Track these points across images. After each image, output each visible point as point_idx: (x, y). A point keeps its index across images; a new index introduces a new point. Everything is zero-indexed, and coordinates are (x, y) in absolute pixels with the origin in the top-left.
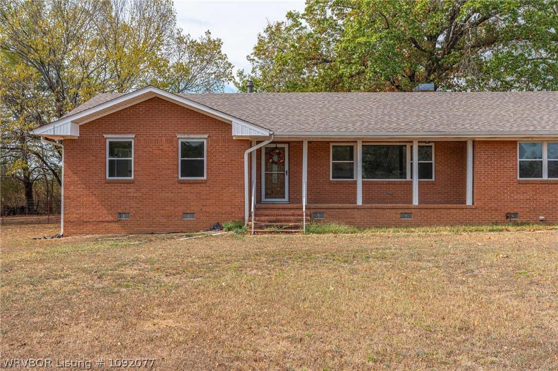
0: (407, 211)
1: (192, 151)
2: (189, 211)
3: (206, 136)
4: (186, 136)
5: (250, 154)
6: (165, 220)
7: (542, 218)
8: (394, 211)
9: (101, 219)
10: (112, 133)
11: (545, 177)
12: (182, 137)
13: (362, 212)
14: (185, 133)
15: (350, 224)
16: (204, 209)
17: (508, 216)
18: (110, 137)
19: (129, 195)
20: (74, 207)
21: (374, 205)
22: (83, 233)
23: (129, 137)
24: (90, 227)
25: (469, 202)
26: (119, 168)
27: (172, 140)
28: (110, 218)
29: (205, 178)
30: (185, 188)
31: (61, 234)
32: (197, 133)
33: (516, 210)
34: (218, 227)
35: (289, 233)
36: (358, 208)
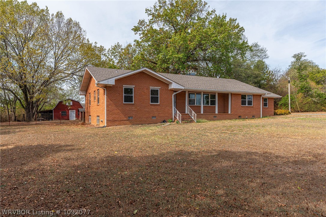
0: (215, 115)
1: (154, 92)
2: (154, 116)
3: (160, 88)
5: (174, 95)
6: (146, 119)
7: (247, 117)
8: (212, 115)
9: (122, 119)
10: (126, 85)
11: (247, 105)
12: (152, 88)
13: (203, 116)
14: (152, 86)
15: (208, 120)
16: (159, 115)
17: (239, 117)
18: (125, 86)
19: (133, 109)
20: (111, 114)
21: (207, 114)
22: (114, 125)
23: (132, 87)
24: (117, 123)
25: (229, 112)
26: (128, 99)
27: (148, 89)
28: (126, 119)
29: (159, 103)
30: (153, 107)
31: (106, 125)
32: (157, 87)
33: (241, 115)
34: (164, 121)
35: (190, 123)
36: (202, 114)
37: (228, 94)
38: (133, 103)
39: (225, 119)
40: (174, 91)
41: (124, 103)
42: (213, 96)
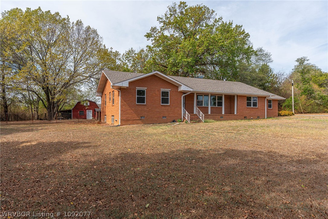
0: (222, 116)
1: (165, 94)
2: (164, 116)
3: (170, 90)
4: (164, 89)
5: (183, 97)
6: (157, 119)
7: (252, 118)
8: (219, 116)
9: (134, 119)
10: (138, 87)
11: (252, 107)
12: (163, 90)
13: (211, 116)
15: (215, 120)
16: (169, 115)
17: (245, 117)
18: (138, 88)
19: (145, 110)
20: (124, 114)
21: (214, 114)
22: (128, 124)
23: (144, 89)
24: (130, 122)
25: (235, 113)
26: (141, 100)
27: (159, 91)
28: (138, 119)
29: (169, 104)
30: (163, 108)
31: (120, 124)
32: (167, 89)
33: (246, 116)
34: (174, 121)
35: (198, 123)
36: (209, 115)
37: (234, 96)
38: (145, 103)
39: (231, 120)
40: (183, 92)
41: (136, 103)
42: (220, 98)
